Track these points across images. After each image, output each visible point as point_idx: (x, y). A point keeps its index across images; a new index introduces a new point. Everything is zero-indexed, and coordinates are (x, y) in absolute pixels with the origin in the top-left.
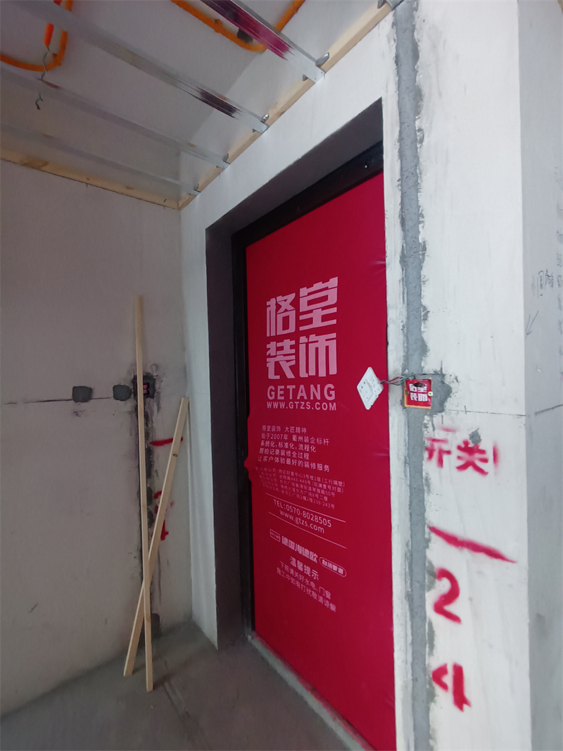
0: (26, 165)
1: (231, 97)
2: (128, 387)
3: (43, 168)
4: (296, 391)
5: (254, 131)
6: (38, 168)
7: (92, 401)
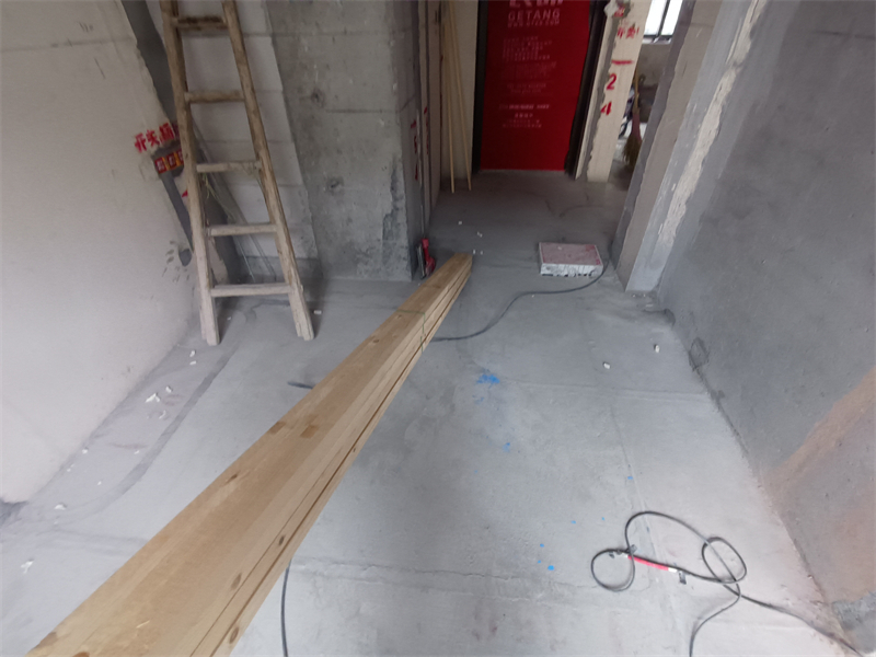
4: (532, 16)
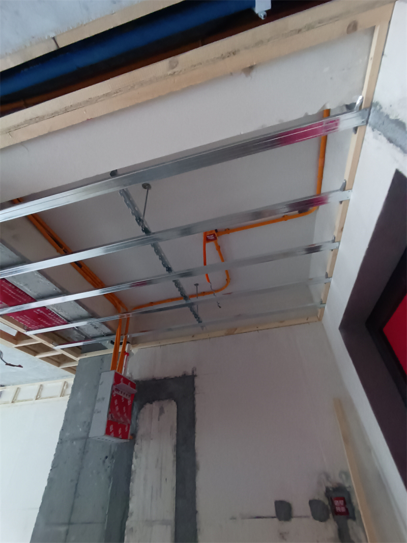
0: (227, 335)
1: (316, 242)
2: (324, 504)
3: (235, 332)
5: (332, 250)
6: (233, 334)
7: (293, 520)
